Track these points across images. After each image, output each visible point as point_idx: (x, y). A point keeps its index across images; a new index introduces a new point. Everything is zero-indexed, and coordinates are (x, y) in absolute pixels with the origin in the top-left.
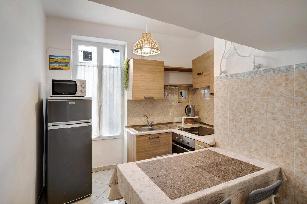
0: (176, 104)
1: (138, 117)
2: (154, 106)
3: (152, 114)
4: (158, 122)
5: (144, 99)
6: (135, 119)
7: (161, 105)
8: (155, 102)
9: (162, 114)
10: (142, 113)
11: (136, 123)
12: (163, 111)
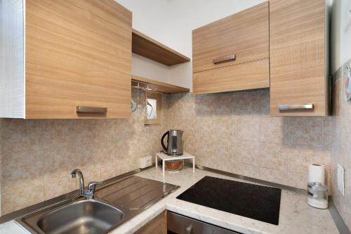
0: (141, 130)
1: (46, 177)
2: (94, 137)
3: (90, 159)
4: (106, 176)
5: (75, 116)
6: (37, 182)
7: (112, 132)
8: (97, 126)
9: (115, 154)
10: (59, 158)
11: (42, 194)
12: (116, 146)
